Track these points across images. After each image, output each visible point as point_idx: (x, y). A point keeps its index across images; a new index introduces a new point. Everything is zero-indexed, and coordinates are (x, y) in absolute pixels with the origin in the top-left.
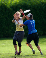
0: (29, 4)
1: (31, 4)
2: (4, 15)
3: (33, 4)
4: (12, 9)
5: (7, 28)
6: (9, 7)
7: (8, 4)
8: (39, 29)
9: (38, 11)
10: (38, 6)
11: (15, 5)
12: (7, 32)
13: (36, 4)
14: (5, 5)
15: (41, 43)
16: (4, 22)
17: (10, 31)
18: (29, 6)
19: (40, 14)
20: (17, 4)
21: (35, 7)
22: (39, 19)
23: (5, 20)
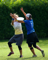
0: (32, 5)
1: (34, 5)
2: (6, 16)
3: (36, 5)
4: (14, 10)
5: (9, 30)
6: (11, 8)
7: (10, 5)
8: (43, 30)
9: (41, 12)
10: (41, 7)
11: (17, 5)
12: (8, 33)
13: (39, 5)
14: (7, 5)
15: (44, 45)
16: (6, 24)
17: (12, 32)
18: (32, 7)
19: (43, 15)
20: (19, 5)
21: (38, 8)
22: (42, 20)
23: (7, 21)
